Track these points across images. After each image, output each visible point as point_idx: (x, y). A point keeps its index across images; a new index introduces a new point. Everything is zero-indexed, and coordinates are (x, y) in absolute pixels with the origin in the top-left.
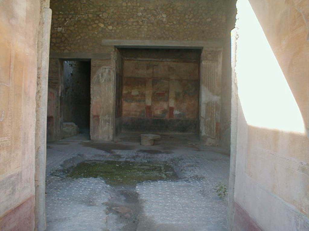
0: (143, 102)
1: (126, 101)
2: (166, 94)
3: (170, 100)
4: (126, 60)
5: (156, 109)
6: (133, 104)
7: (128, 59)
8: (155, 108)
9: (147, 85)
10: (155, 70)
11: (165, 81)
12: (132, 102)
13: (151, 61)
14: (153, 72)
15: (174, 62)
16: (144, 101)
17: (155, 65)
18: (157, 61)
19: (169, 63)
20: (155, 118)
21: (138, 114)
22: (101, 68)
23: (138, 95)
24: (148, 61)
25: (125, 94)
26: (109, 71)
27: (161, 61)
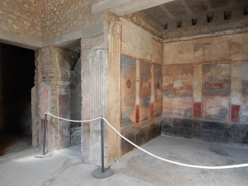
0: (190, 97)
1: (167, 95)
2: (225, 85)
3: (233, 94)
4: (166, 43)
5: (210, 107)
6: (175, 100)
7: (168, 41)
8: (207, 106)
9: (194, 73)
10: (206, 51)
11: (223, 65)
12: (174, 97)
13: (200, 38)
14: (204, 54)
15: (239, 33)
16: (191, 95)
17: (207, 44)
18: (210, 37)
19: (230, 37)
20: (207, 120)
21: (183, 113)
22: (92, 49)
23: (182, 88)
24: (196, 39)
25: (165, 87)
26: (101, 53)
27: (217, 36)
